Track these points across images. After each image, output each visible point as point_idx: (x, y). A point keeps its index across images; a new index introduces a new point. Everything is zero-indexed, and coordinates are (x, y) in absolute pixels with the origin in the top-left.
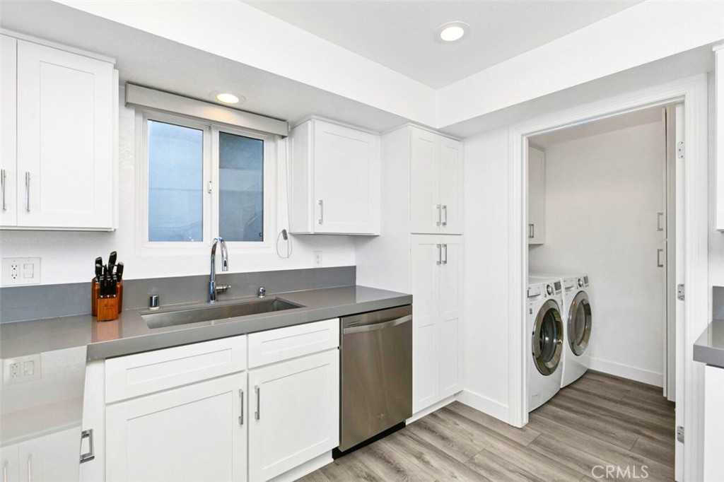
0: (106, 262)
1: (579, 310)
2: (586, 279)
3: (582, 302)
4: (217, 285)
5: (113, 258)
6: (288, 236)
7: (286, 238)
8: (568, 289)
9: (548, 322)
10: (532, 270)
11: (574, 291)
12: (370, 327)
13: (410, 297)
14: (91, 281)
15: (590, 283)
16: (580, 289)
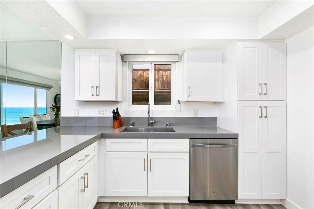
0: (116, 111)
4: (151, 120)
5: (117, 109)
6: (181, 102)
7: (179, 103)
12: (209, 146)
13: (237, 135)
14: (112, 116)
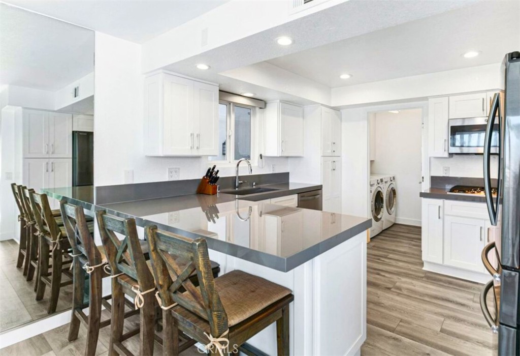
1: (391, 192)
2: (394, 178)
3: (392, 188)
6: (263, 157)
7: (261, 158)
8: (386, 182)
9: (378, 198)
10: (372, 173)
11: (389, 183)
13: (321, 186)
15: (395, 180)
16: (391, 182)
